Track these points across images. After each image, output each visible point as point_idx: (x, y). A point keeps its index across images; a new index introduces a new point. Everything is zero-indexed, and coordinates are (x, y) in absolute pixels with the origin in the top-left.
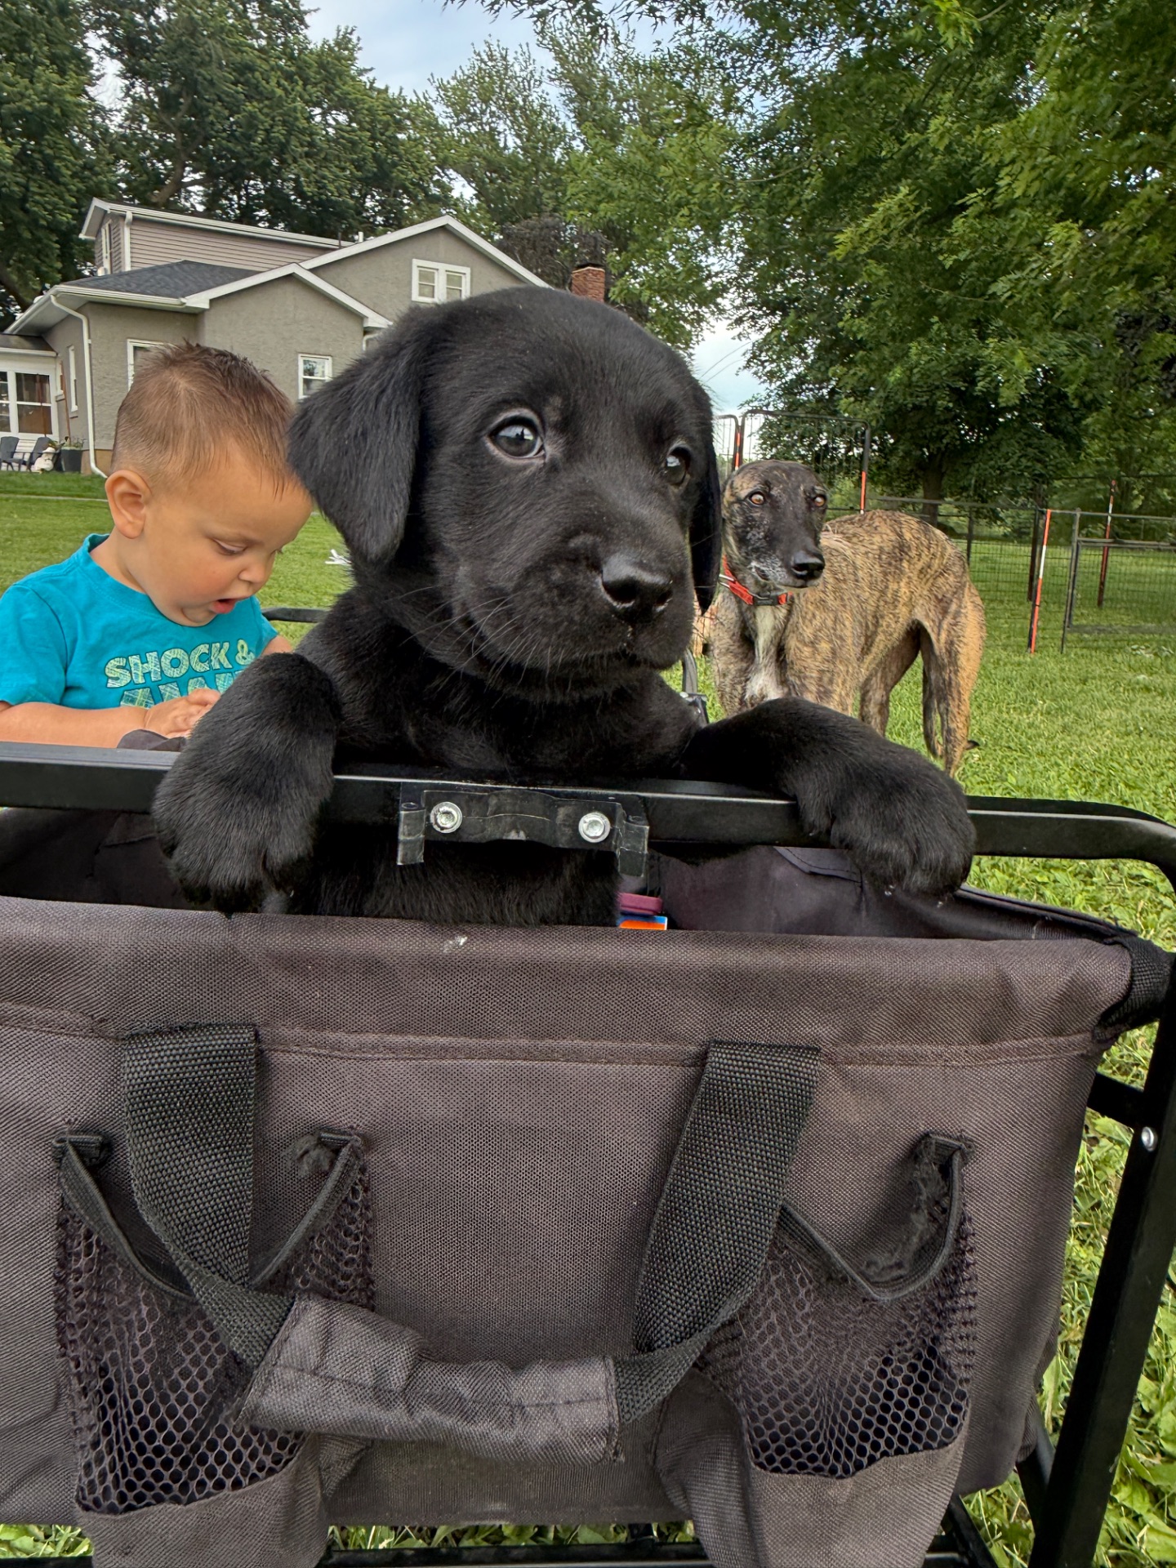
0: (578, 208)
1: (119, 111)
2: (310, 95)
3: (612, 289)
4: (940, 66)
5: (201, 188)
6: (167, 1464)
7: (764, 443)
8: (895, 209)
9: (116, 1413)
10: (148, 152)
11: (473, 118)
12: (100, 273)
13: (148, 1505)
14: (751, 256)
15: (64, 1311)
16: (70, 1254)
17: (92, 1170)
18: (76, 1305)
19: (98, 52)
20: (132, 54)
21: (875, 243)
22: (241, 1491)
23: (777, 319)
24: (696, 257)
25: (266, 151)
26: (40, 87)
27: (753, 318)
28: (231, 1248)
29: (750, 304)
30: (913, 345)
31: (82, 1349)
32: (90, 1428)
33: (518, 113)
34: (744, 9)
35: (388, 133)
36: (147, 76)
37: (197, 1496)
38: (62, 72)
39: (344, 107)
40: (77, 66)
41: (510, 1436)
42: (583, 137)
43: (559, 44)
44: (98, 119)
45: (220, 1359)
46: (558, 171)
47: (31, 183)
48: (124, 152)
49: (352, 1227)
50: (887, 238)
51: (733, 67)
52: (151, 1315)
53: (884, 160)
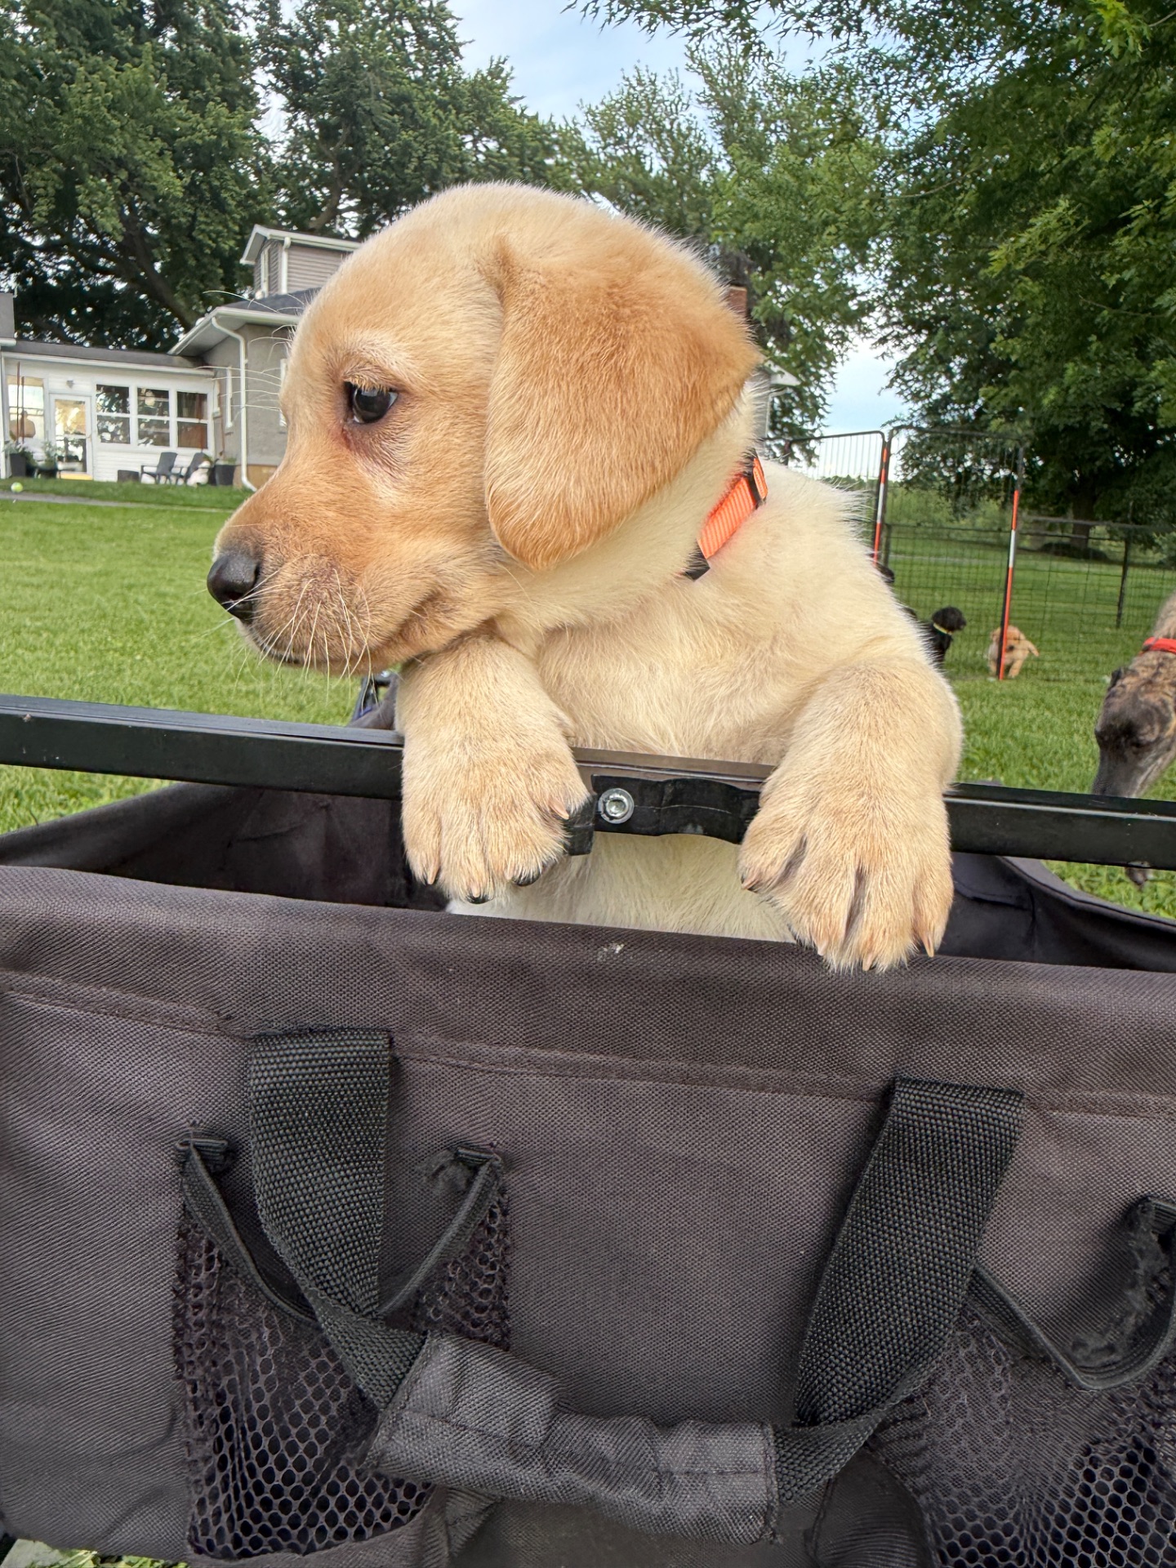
0: (723, 228)
1: (282, 142)
2: (463, 123)
3: (755, 308)
4: (1105, 76)
5: (356, 214)
6: (284, 1507)
7: (906, 463)
8: (1054, 224)
9: (233, 1446)
10: (307, 181)
11: (620, 141)
12: (258, 296)
13: (265, 1552)
14: (899, 274)
15: (182, 1329)
16: (190, 1267)
17: (216, 1176)
18: (195, 1324)
19: (265, 87)
20: (296, 88)
21: (1033, 258)
22: (365, 1543)
23: (923, 339)
24: (842, 275)
25: (418, 177)
26: (210, 121)
27: (898, 337)
28: (360, 1273)
29: (895, 323)
30: (1070, 366)
31: (200, 1372)
32: (206, 1460)
33: (664, 135)
34: (899, 25)
35: (537, 159)
36: (311, 110)
37: (318, 1545)
38: (232, 108)
39: (494, 134)
40: (245, 101)
41: (655, 1507)
42: (729, 158)
43: (708, 68)
44: (262, 151)
45: (344, 1393)
46: (703, 192)
47: (199, 213)
48: (286, 181)
49: (489, 1254)
50: (1044, 253)
51: (887, 83)
52: (274, 1339)
53: (1043, 174)
